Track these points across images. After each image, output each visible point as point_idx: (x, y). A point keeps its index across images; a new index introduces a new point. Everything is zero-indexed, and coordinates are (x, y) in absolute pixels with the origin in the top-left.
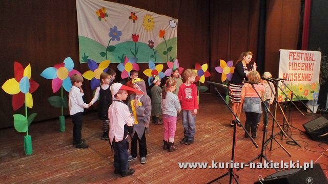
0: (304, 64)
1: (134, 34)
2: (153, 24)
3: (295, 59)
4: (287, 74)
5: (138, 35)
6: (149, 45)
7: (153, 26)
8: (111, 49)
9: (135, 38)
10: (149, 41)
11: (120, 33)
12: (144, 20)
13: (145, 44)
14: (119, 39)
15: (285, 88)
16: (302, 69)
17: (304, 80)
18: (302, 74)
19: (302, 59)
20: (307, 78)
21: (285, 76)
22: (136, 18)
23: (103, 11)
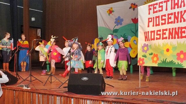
0: (172, 14)
1: (134, 19)
3: (157, 12)
11: (122, 20)
15: (148, 49)
16: (168, 23)
17: (172, 38)
18: (170, 30)
19: (167, 9)
20: (178, 33)
21: (146, 35)
22: (136, 6)
23: (111, 10)
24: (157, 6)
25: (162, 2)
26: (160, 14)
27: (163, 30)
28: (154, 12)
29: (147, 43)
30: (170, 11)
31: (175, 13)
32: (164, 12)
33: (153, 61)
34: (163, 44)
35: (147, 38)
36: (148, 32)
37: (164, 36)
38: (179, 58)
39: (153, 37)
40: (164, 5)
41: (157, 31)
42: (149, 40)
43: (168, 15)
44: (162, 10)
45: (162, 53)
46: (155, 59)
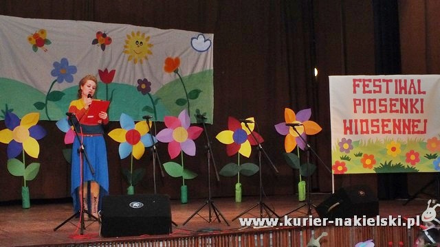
0: (397, 100)
1: (103, 70)
2: (149, 48)
3: (370, 92)
4: (351, 121)
5: (113, 72)
6: (139, 88)
7: (150, 53)
8: (55, 96)
9: (106, 76)
10: (139, 81)
11: (74, 69)
12: (127, 42)
13: (130, 87)
14: (71, 80)
15: (351, 148)
16: (391, 111)
17: (400, 132)
18: (394, 120)
19: (387, 92)
20: (409, 127)
21: (348, 125)
22: (109, 41)
23: (41, 36)
24: (371, 84)
25: (379, 80)
26: (377, 96)
27: (383, 121)
28: (365, 92)
29: (348, 137)
30: (392, 95)
31: (401, 100)
32: (383, 95)
33: (365, 166)
34: (385, 140)
35: (350, 129)
36: (356, 121)
37: (386, 129)
38: (408, 160)
39: (365, 130)
40: (384, 85)
41: (372, 121)
42: (356, 133)
43: (391, 100)
44: (380, 91)
45: (383, 152)
46: (368, 162)
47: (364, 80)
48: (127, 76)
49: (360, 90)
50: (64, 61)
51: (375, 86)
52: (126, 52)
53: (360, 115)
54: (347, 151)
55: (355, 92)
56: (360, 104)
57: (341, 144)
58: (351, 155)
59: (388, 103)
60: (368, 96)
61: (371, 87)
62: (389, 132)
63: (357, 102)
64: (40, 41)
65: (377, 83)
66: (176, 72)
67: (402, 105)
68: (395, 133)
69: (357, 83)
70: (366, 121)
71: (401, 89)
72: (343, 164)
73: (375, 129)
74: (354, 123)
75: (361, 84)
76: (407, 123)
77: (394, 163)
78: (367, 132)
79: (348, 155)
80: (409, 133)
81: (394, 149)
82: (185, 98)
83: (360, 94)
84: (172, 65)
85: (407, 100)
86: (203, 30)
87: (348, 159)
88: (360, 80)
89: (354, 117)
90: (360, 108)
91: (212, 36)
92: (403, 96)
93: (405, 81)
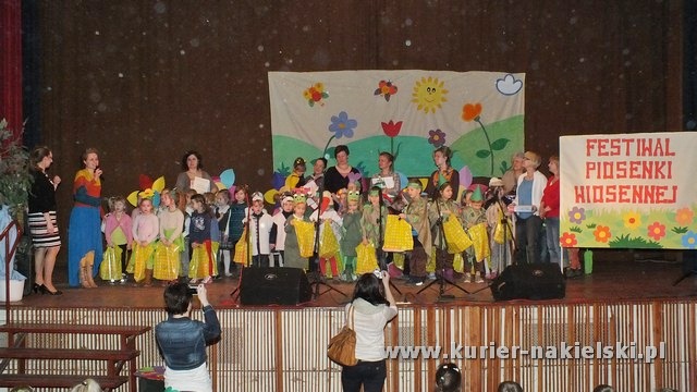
0: (639, 163)
1: (387, 122)
2: (443, 95)
3: (607, 154)
4: (582, 188)
5: (400, 124)
6: (431, 141)
7: (444, 100)
9: (391, 129)
10: (431, 133)
11: (354, 123)
12: (416, 90)
13: (420, 138)
14: (350, 135)
15: (583, 218)
16: (632, 176)
17: (640, 201)
18: (635, 187)
19: (628, 154)
20: (652, 195)
21: (580, 192)
22: (394, 90)
23: (318, 90)
24: (608, 145)
25: (618, 141)
26: (615, 159)
27: (621, 187)
28: (600, 154)
29: (580, 205)
30: (634, 157)
31: (645, 163)
32: (622, 157)
33: (598, 239)
34: (622, 210)
35: (582, 196)
36: (588, 188)
37: (624, 197)
38: (651, 233)
39: (598, 197)
40: (623, 146)
41: (608, 188)
42: (589, 201)
43: (632, 163)
44: (618, 153)
45: (620, 224)
46: (602, 234)
47: (600, 141)
48: (416, 127)
49: (595, 152)
50: (343, 115)
51: (613, 147)
52: (415, 101)
53: (594, 181)
54: (579, 222)
55: (589, 154)
56: (594, 168)
57: (571, 214)
58: (583, 226)
59: (628, 167)
60: (603, 159)
61: (608, 148)
62: (628, 201)
63: (591, 166)
64: (316, 96)
65: (616, 144)
66: (477, 119)
67: (645, 168)
68: (634, 201)
69: (591, 144)
70: (601, 188)
71: (644, 150)
72: (572, 237)
73: (611, 197)
74: (585, 190)
75: (596, 145)
76: (650, 190)
77: (632, 237)
78: (601, 201)
79: (579, 226)
80: (652, 202)
81: (632, 221)
82: (488, 149)
83: (595, 157)
84: (472, 112)
85: (651, 163)
86: (511, 70)
87: (578, 230)
88: (595, 141)
89: (586, 183)
90: (594, 174)
91: (522, 76)
92: (647, 158)
93: (650, 141)
